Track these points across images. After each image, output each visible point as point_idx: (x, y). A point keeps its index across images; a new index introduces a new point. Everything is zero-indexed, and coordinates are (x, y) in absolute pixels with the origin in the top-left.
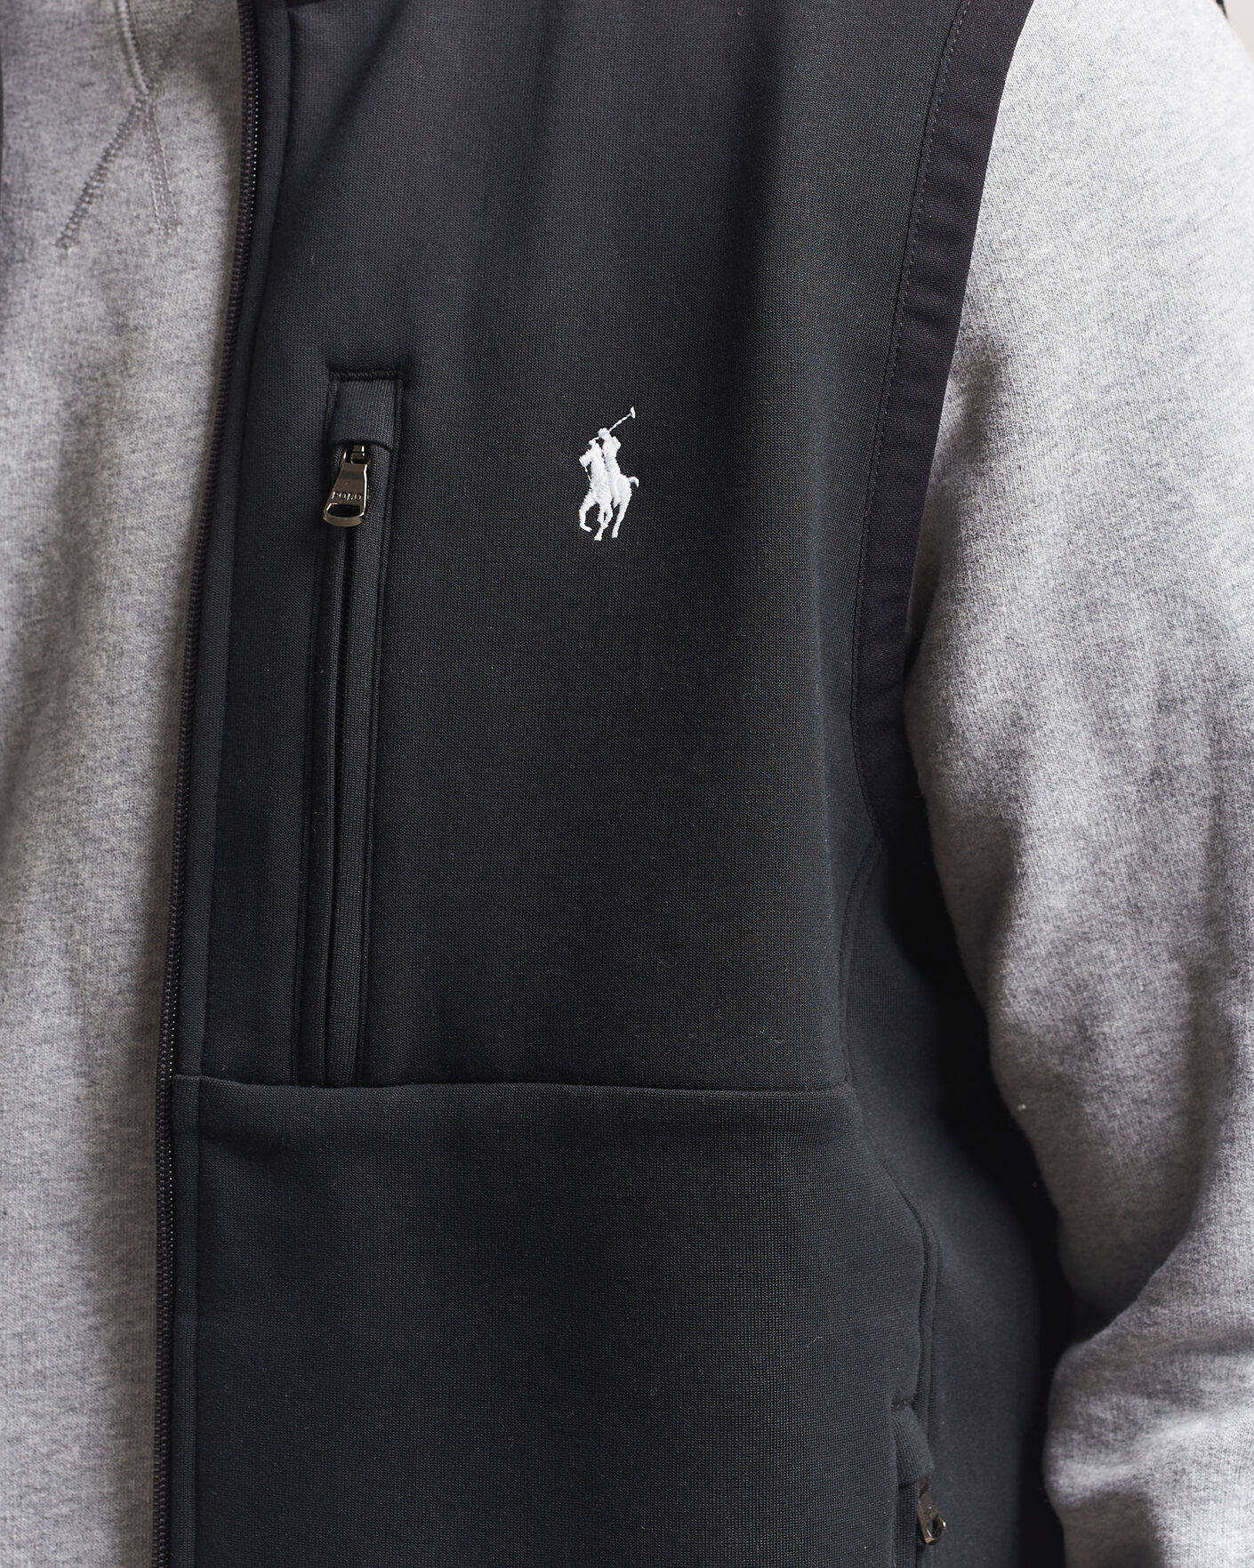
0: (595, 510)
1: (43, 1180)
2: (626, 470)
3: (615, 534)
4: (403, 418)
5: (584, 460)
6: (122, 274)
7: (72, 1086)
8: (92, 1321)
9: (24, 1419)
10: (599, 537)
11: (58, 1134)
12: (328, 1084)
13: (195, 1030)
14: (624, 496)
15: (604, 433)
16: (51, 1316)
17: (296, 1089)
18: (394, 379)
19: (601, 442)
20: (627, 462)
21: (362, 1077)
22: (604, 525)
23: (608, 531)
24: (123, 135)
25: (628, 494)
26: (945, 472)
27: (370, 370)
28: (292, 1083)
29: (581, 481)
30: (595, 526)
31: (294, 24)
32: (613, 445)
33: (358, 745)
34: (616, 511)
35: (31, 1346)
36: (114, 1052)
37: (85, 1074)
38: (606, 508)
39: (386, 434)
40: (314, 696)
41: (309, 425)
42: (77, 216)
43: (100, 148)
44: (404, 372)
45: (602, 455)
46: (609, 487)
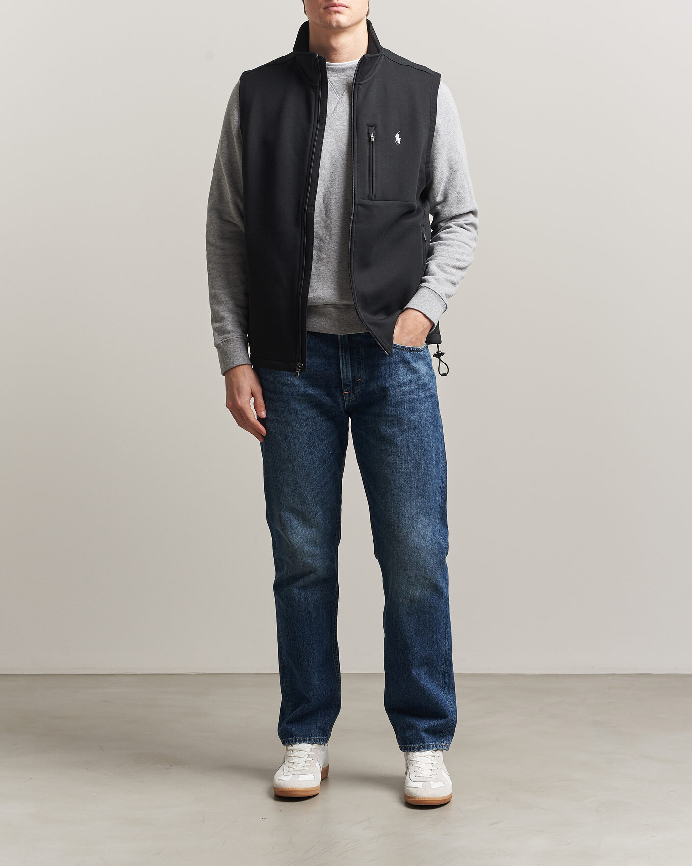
3: (399, 144)
5: (395, 136)
10: (397, 144)
12: (371, 200)
13: (357, 194)
14: (400, 141)
15: (397, 134)
20: (400, 137)
21: (375, 200)
24: (338, 103)
27: (372, 125)
28: (367, 200)
31: (358, 87)
33: (374, 165)
38: (398, 141)
39: (374, 132)
40: (369, 159)
41: (366, 130)
42: (334, 113)
43: (335, 105)
44: (375, 126)
45: (397, 137)
46: (398, 139)
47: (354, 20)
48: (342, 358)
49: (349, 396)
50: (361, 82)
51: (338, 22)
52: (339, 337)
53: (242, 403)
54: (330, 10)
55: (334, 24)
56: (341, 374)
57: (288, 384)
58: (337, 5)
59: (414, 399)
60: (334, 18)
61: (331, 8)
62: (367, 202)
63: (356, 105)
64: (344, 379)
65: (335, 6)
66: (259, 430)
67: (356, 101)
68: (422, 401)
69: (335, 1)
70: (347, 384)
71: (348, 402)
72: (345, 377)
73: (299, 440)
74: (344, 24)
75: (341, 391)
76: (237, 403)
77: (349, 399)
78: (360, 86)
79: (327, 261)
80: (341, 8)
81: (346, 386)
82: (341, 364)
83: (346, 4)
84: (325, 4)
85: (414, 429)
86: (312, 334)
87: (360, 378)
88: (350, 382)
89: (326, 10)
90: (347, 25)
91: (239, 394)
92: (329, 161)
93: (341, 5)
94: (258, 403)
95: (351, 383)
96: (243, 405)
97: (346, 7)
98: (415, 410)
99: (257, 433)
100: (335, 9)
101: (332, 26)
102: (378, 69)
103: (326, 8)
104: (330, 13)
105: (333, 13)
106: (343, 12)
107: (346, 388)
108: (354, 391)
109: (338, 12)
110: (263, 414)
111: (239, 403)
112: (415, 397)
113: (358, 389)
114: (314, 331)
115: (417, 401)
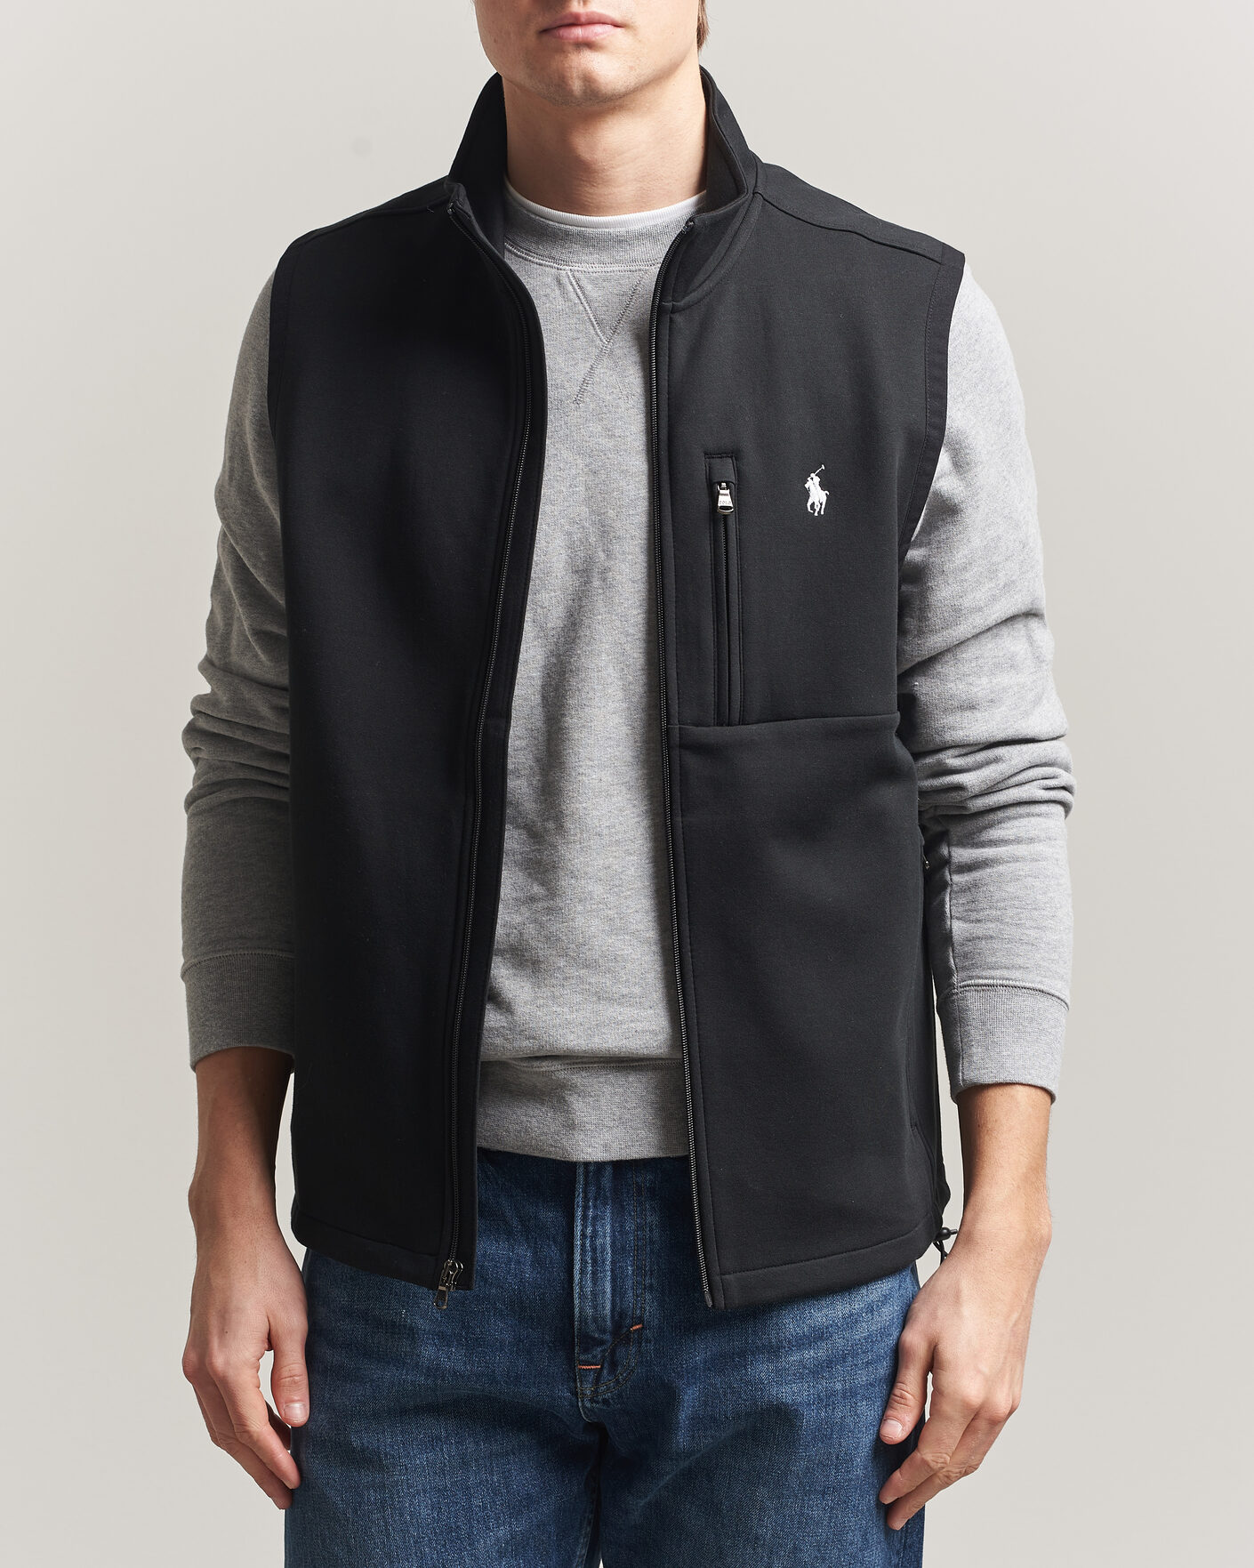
0: (813, 504)
1: (615, 766)
2: (823, 489)
3: (822, 513)
4: (739, 473)
5: (807, 486)
6: (608, 415)
7: (625, 730)
8: (637, 820)
9: (611, 859)
10: (816, 514)
11: (620, 748)
12: (729, 725)
13: (675, 708)
14: (824, 500)
15: (813, 475)
16: (621, 818)
17: (718, 728)
18: (731, 457)
19: (812, 479)
20: (823, 486)
21: (743, 722)
22: (818, 510)
23: (819, 512)
24: (599, 358)
25: (825, 498)
26: (938, 478)
27: (722, 454)
28: (714, 725)
29: (806, 494)
30: (814, 510)
31: (671, 319)
32: (817, 480)
33: (734, 597)
34: (821, 504)
35: (613, 830)
36: (639, 715)
37: (630, 725)
38: (817, 503)
39: (733, 478)
40: (716, 579)
41: (701, 476)
42: (582, 391)
43: (588, 365)
44: (735, 454)
45: (813, 484)
46: (817, 495)
47: (646, 69)
48: (583, 1245)
49: (597, 1381)
50: (681, 304)
51: (588, 79)
52: (581, 1170)
53: (227, 1363)
54: (561, 38)
55: (577, 86)
56: (577, 1302)
57: (393, 1324)
58: (583, 20)
59: (834, 1393)
60: (574, 64)
61: (564, 32)
62: (713, 733)
63: (664, 383)
64: (583, 1320)
65: (576, 22)
66: (276, 1465)
67: (664, 368)
68: (864, 1398)
69: (576, 7)
70: (594, 1339)
71: (592, 1401)
72: (590, 1312)
73: (401, 1515)
74: (609, 87)
75: (571, 1361)
76: (211, 1363)
77: (595, 1392)
78: (679, 318)
79: (546, 905)
80: (598, 29)
81: (589, 1343)
82: (577, 1267)
83: (615, 15)
84: (543, 20)
85: (824, 1494)
86: (490, 1156)
87: (640, 1320)
88: (604, 1332)
89: (545, 38)
90: (623, 90)
91: (223, 1332)
92: (564, 556)
93: (597, 18)
94: (285, 1372)
95: (607, 1337)
96: (231, 1374)
97: (616, 25)
98: (837, 1428)
99: (266, 1475)
100: (579, 32)
101: (570, 93)
102: (739, 246)
103: (545, 31)
104: (561, 50)
105: (570, 48)
106: (605, 43)
107: (586, 1350)
108: (614, 1365)
109: (589, 45)
110: (298, 1413)
111: (219, 1361)
112: (839, 1386)
113: (629, 1357)
114: (500, 1147)
115: (844, 1398)
